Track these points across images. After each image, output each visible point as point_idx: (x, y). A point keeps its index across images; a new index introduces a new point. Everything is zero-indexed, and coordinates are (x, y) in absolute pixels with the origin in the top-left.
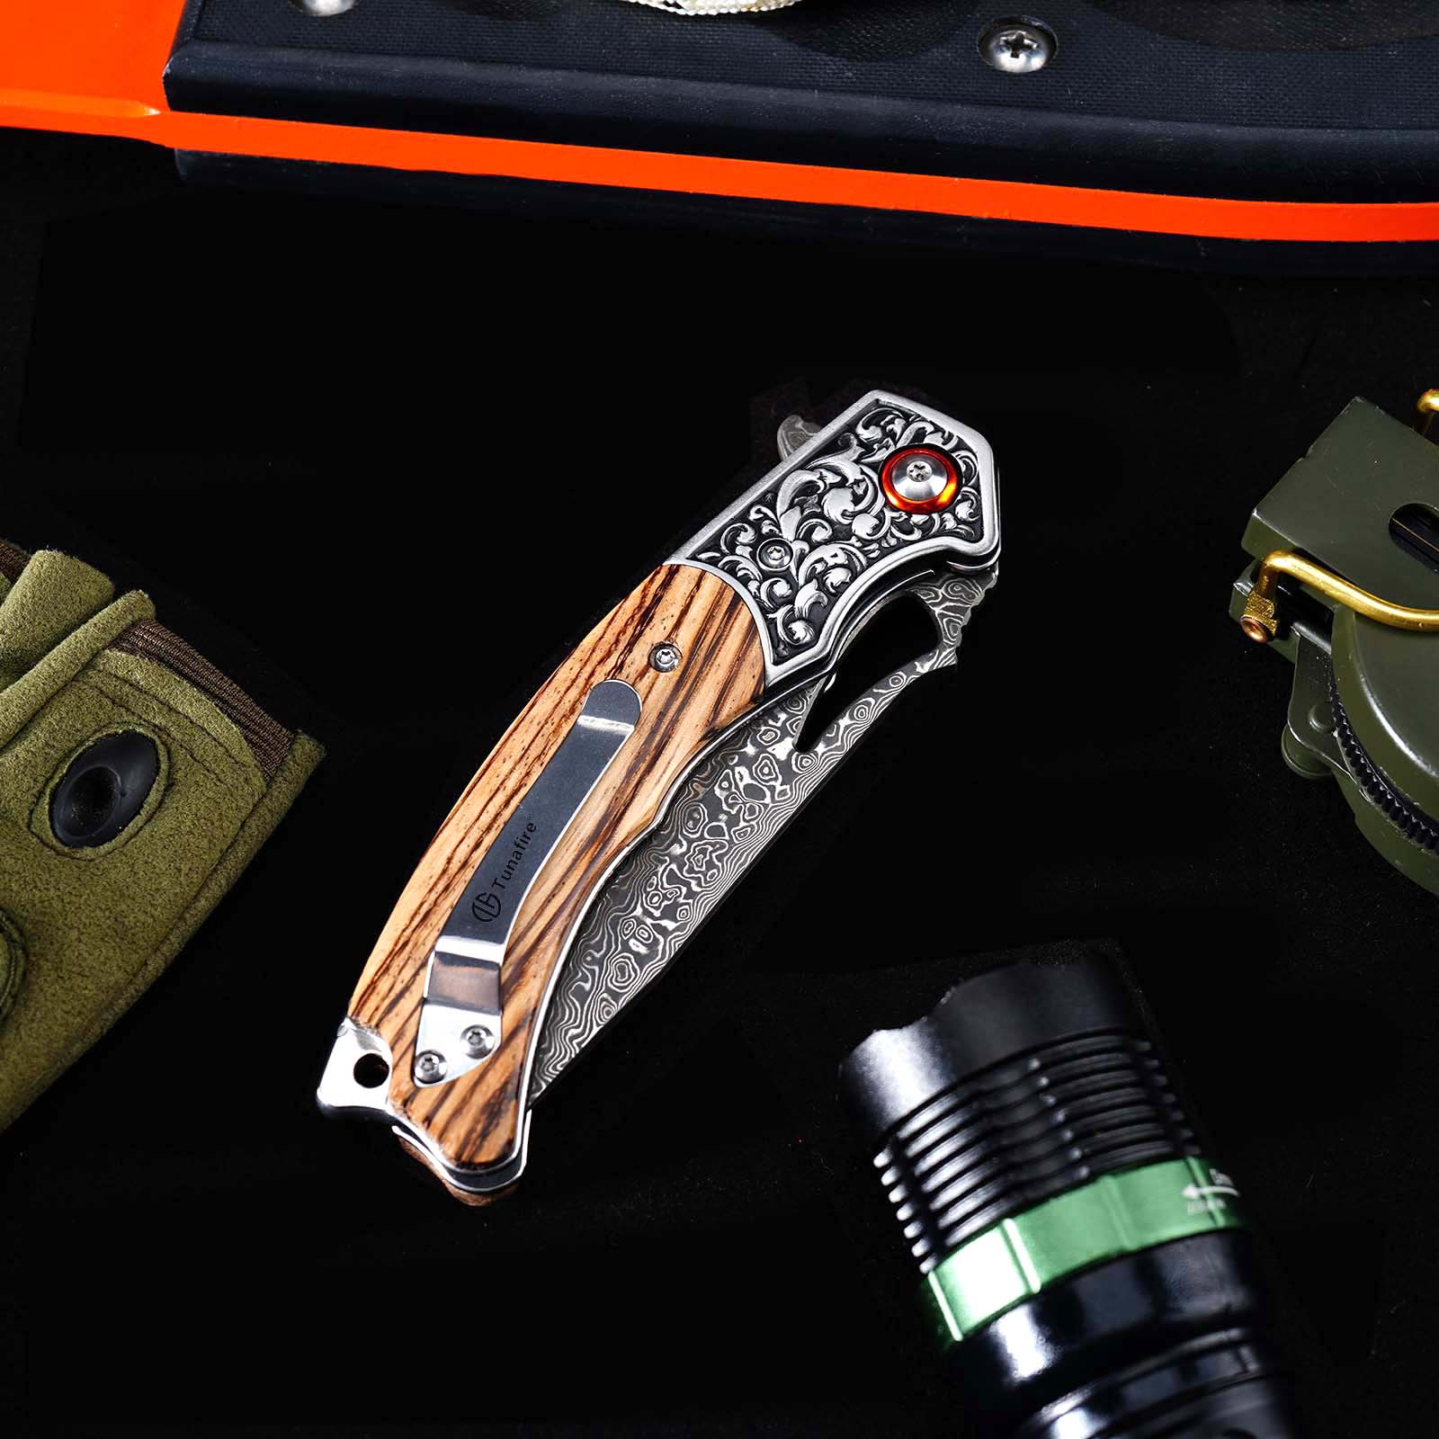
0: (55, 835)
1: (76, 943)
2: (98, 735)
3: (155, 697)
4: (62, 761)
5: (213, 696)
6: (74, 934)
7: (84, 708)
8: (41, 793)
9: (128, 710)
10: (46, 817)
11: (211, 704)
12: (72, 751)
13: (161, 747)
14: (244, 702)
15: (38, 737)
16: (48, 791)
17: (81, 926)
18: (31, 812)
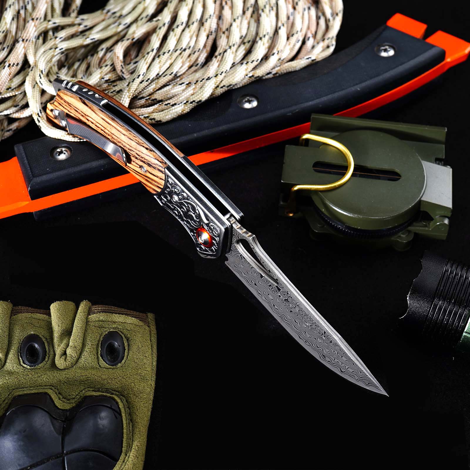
4: (97, 347)
12: (98, 344)
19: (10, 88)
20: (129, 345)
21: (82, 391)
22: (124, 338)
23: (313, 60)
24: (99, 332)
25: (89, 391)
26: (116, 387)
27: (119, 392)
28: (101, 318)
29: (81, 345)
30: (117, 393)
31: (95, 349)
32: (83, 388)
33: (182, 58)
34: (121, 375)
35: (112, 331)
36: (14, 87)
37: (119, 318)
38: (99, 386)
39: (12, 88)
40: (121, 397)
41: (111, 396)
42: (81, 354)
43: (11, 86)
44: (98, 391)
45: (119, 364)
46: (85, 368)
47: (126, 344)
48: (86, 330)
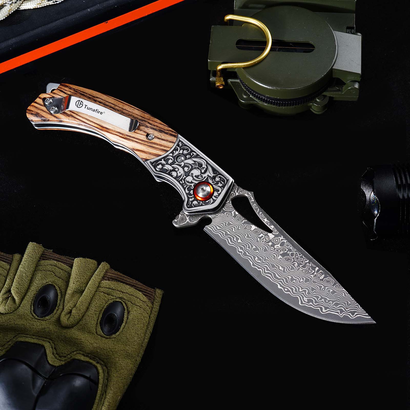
0: (104, 334)
1: (119, 361)
2: (107, 304)
4: (100, 314)
6: (117, 359)
7: (101, 299)
8: (97, 323)
10: (100, 330)
12: (101, 311)
15: (92, 309)
16: (99, 323)
17: (118, 356)
18: (96, 329)
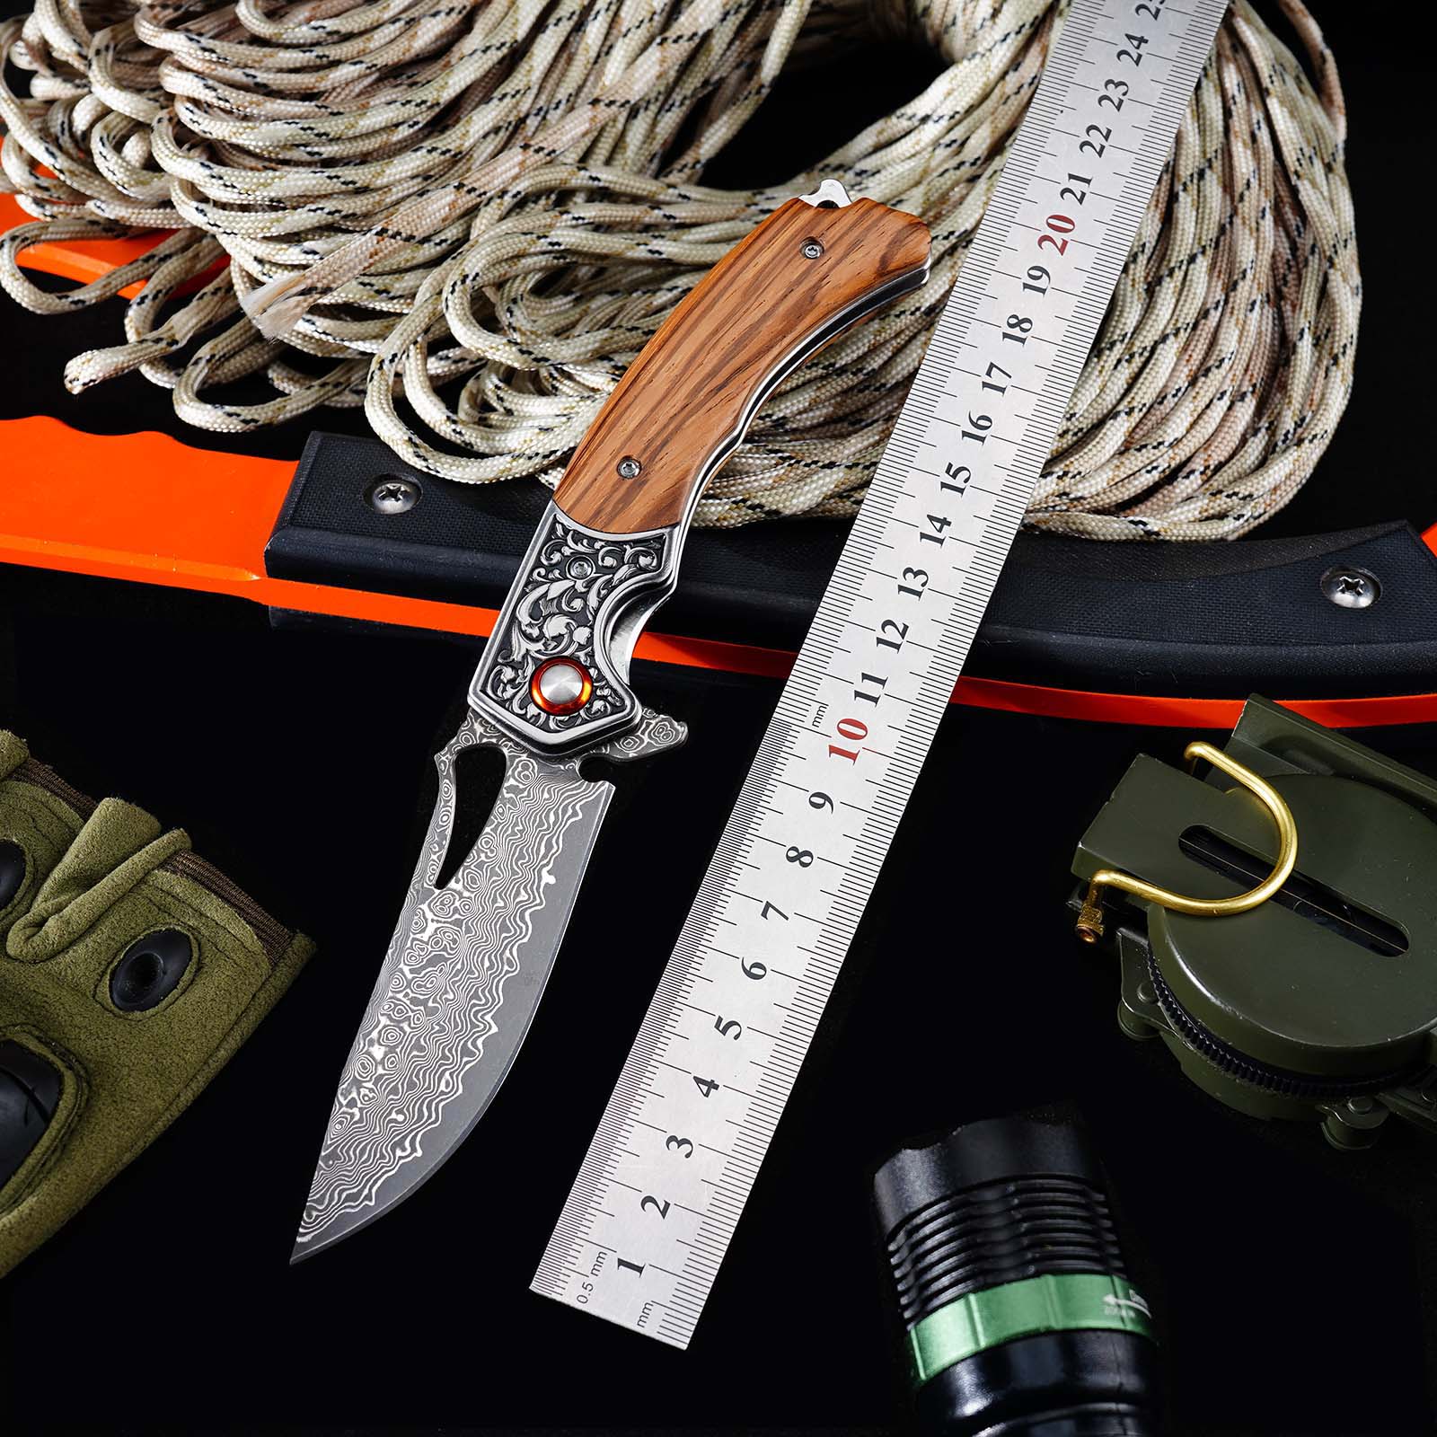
2: (148, 932)
3: (189, 905)
4: (119, 951)
5: (233, 905)
7: (137, 912)
9: (169, 914)
11: (232, 910)
12: (127, 943)
13: (193, 941)
14: (256, 911)
15: (104, 930)
19: (388, 293)
20: (192, 981)
21: (15, 1026)
22: (195, 959)
23: (1149, 533)
24: (150, 918)
25: (30, 1033)
26: (89, 1057)
27: (86, 1072)
28: (178, 890)
29: (84, 923)
30: (82, 1073)
31: (111, 953)
32: (22, 1019)
33: (819, 388)
34: (117, 1037)
35: (178, 932)
36: (399, 293)
37: (215, 909)
38: (56, 1035)
39: (391, 295)
40: (85, 1084)
41: (62, 1069)
42: (72, 943)
43: (390, 289)
44: (47, 1044)
45: (137, 1014)
46: (58, 980)
47: (187, 976)
48: (121, 899)
